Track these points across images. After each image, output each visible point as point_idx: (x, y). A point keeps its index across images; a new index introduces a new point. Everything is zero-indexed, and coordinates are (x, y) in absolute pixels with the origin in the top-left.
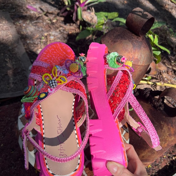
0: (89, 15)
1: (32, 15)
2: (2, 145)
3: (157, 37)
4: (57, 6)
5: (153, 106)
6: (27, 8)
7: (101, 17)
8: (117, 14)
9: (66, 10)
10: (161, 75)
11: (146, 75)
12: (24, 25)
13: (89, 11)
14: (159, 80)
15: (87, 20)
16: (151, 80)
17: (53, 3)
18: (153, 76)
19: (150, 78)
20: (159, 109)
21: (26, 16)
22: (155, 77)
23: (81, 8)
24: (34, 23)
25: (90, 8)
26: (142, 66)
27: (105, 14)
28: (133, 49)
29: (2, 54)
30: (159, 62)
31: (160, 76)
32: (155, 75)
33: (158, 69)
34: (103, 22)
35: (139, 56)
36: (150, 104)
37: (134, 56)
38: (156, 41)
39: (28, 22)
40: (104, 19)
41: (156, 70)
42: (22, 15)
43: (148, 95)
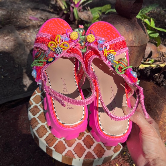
0: (86, 14)
1: (35, 24)
2: (20, 140)
3: (153, 20)
4: (56, 12)
5: (156, 83)
6: (30, 19)
7: (95, 12)
8: (110, 6)
9: (64, 14)
10: (164, 56)
11: (149, 59)
12: (29, 34)
13: (85, 11)
14: (163, 62)
15: (84, 19)
16: (154, 63)
17: (52, 10)
18: (156, 59)
19: (153, 61)
20: (162, 84)
21: (29, 26)
22: (159, 60)
23: (77, 8)
24: (37, 30)
25: (86, 8)
26: (138, 46)
27: (99, 9)
28: (127, 31)
29: (12, 62)
30: (159, 44)
31: (163, 58)
32: (158, 58)
33: (160, 51)
34: (98, 16)
35: (133, 38)
36: (152, 81)
37: (128, 38)
38: (152, 24)
39: (32, 31)
40: (99, 13)
41: (158, 52)
42: (26, 26)
43: (149, 73)
